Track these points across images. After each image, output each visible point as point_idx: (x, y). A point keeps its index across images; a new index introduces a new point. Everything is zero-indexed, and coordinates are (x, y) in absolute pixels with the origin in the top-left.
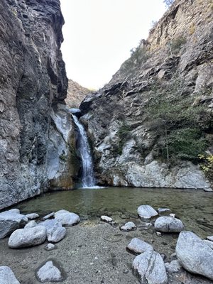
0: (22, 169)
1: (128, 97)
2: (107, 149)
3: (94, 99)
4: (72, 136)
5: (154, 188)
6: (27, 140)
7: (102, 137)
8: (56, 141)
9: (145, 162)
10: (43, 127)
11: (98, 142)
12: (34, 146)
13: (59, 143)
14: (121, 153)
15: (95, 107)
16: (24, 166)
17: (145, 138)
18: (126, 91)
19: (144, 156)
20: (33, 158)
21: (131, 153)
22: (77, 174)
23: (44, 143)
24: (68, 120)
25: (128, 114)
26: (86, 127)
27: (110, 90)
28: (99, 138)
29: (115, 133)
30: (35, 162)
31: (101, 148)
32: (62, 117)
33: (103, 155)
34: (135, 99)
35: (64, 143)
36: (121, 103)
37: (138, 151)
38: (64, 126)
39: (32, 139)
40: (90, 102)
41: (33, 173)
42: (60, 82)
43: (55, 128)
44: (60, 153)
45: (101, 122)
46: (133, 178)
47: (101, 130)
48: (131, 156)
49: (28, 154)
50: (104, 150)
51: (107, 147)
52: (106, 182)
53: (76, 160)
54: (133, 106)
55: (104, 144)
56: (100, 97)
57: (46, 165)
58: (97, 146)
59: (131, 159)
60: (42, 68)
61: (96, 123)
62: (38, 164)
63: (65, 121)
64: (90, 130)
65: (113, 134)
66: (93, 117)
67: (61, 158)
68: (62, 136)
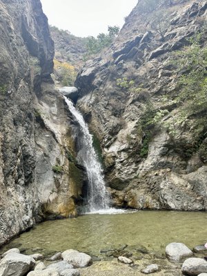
1: (155, 60)
2: (124, 150)
3: (96, 71)
4: (69, 132)
5: (204, 210)
6: (10, 153)
7: (114, 132)
8: (45, 146)
9: (188, 170)
10: (27, 128)
11: (109, 139)
12: (19, 160)
13: (51, 148)
14: (145, 156)
15: (100, 84)
16: (10, 189)
18: (149, 50)
19: (186, 158)
20: (20, 176)
21: (162, 155)
22: (79, 193)
23: (32, 154)
24: (60, 108)
25: (155, 90)
26: (87, 118)
27: (122, 52)
28: (110, 133)
29: (134, 123)
30: (23, 182)
31: (114, 149)
32: (50, 104)
33: (117, 160)
34: (165, 63)
35: (57, 146)
36: (141, 72)
38: (55, 118)
40: (92, 76)
41: (21, 198)
42: (42, 50)
43: (43, 126)
44: (53, 163)
45: (110, 108)
46: (168, 197)
47: (114, 121)
48: (163, 160)
49: (13, 173)
50: (119, 152)
51: (123, 147)
52: (125, 202)
53: (78, 171)
54: (163, 75)
55: (117, 143)
56: (106, 65)
57: (35, 183)
58: (108, 147)
59: (164, 165)
60: (16, 37)
62: (26, 184)
65: (131, 126)
66: (97, 101)
67: (55, 171)
68: (54, 136)
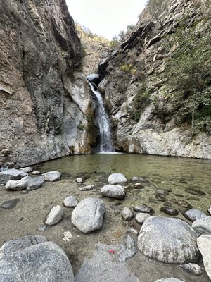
0: (41, 139)
1: (152, 47)
2: (124, 117)
3: (109, 60)
4: (90, 105)
5: (169, 156)
6: (41, 115)
7: (118, 104)
8: (72, 113)
9: (165, 130)
10: (56, 101)
11: (115, 109)
12: (48, 120)
13: (76, 114)
14: (138, 121)
15: (111, 69)
16: (43, 136)
17: (168, 100)
18: (149, 38)
19: (165, 122)
20: (51, 129)
21: (149, 120)
22: (94, 141)
23: (58, 116)
24: (85, 89)
25: (149, 72)
26: (103, 94)
27: (128, 42)
28: (116, 105)
29: (132, 98)
30: (53, 133)
31: (117, 116)
32: (80, 86)
33: (119, 123)
34: (159, 48)
35: (81, 113)
36: (142, 57)
37: (158, 117)
38: (82, 96)
39: (45, 114)
40: (106, 64)
41: (51, 142)
43: (71, 100)
44: (78, 124)
45: (117, 87)
46: (148, 146)
47: (118, 97)
48: (149, 123)
49: (44, 127)
50: (121, 118)
51: (123, 114)
52: (122, 149)
53: (93, 130)
54: (157, 59)
55: (120, 111)
56: (116, 55)
57: (65, 134)
58: (114, 114)
59: (149, 127)
61: (112, 88)
62: (56, 134)
63: (82, 90)
64: (107, 97)
65: (130, 99)
66: (109, 82)
67: (78, 128)
68: (79, 107)
